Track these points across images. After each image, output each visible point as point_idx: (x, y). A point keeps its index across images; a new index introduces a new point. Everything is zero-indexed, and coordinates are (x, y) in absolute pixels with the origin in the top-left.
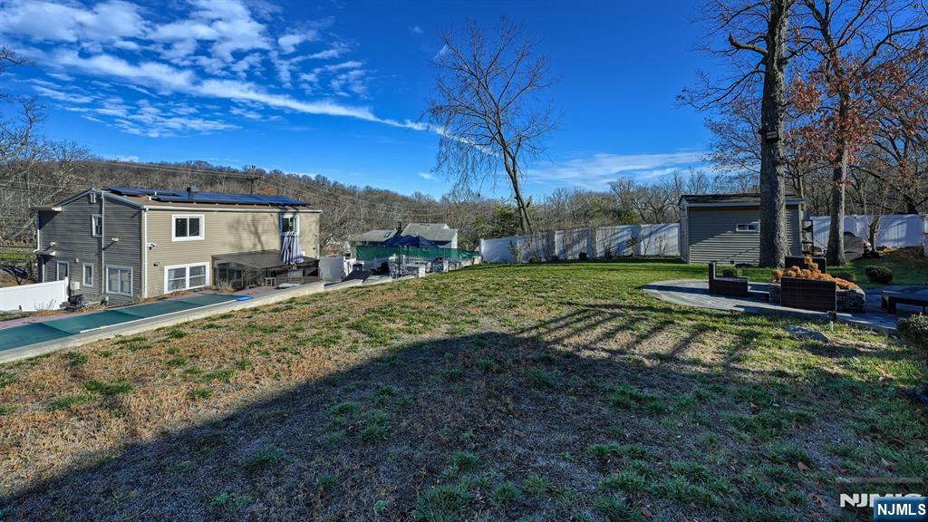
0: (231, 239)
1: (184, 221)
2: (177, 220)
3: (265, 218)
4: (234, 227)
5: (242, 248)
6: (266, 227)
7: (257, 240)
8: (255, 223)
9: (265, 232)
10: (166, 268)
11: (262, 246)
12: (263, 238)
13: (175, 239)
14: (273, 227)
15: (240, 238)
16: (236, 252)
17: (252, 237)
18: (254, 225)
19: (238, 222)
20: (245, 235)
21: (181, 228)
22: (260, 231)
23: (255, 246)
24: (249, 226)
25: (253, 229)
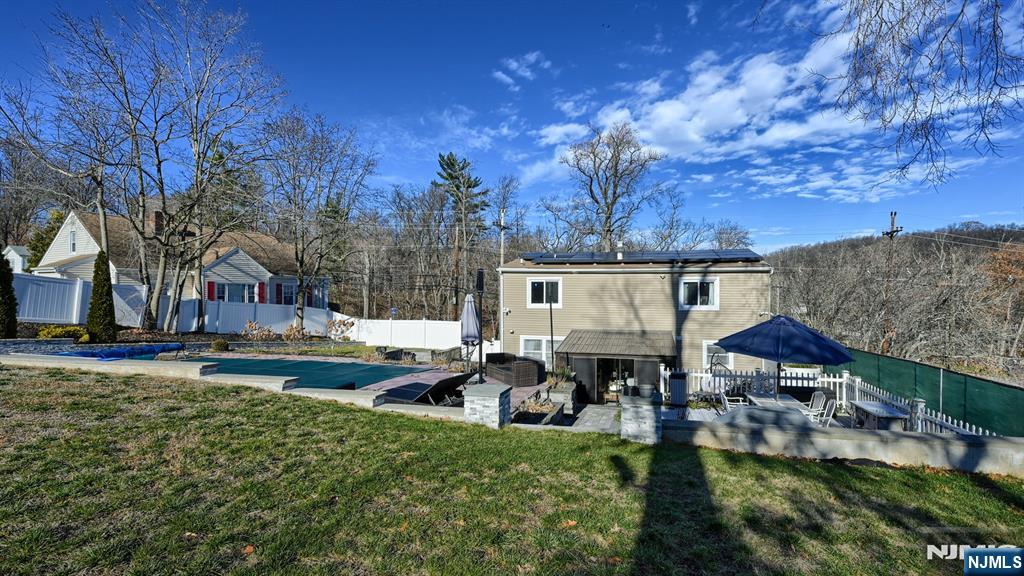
0: (593, 311)
1: (540, 284)
2: (533, 284)
3: (648, 282)
4: (598, 295)
5: (609, 324)
6: (647, 296)
7: (632, 316)
8: (628, 289)
9: (646, 303)
10: (523, 338)
11: (641, 323)
12: (643, 313)
13: (531, 306)
14: (661, 297)
15: (606, 309)
16: (600, 328)
17: (624, 311)
18: (627, 291)
19: (603, 288)
20: (613, 307)
21: (537, 293)
22: (637, 301)
23: (629, 323)
24: (620, 294)
25: (626, 299)
